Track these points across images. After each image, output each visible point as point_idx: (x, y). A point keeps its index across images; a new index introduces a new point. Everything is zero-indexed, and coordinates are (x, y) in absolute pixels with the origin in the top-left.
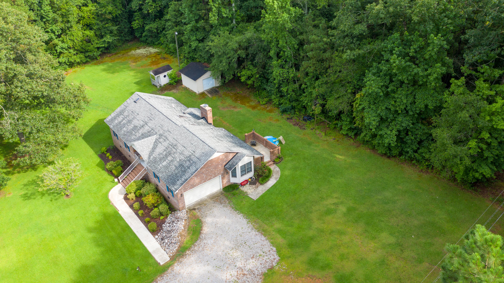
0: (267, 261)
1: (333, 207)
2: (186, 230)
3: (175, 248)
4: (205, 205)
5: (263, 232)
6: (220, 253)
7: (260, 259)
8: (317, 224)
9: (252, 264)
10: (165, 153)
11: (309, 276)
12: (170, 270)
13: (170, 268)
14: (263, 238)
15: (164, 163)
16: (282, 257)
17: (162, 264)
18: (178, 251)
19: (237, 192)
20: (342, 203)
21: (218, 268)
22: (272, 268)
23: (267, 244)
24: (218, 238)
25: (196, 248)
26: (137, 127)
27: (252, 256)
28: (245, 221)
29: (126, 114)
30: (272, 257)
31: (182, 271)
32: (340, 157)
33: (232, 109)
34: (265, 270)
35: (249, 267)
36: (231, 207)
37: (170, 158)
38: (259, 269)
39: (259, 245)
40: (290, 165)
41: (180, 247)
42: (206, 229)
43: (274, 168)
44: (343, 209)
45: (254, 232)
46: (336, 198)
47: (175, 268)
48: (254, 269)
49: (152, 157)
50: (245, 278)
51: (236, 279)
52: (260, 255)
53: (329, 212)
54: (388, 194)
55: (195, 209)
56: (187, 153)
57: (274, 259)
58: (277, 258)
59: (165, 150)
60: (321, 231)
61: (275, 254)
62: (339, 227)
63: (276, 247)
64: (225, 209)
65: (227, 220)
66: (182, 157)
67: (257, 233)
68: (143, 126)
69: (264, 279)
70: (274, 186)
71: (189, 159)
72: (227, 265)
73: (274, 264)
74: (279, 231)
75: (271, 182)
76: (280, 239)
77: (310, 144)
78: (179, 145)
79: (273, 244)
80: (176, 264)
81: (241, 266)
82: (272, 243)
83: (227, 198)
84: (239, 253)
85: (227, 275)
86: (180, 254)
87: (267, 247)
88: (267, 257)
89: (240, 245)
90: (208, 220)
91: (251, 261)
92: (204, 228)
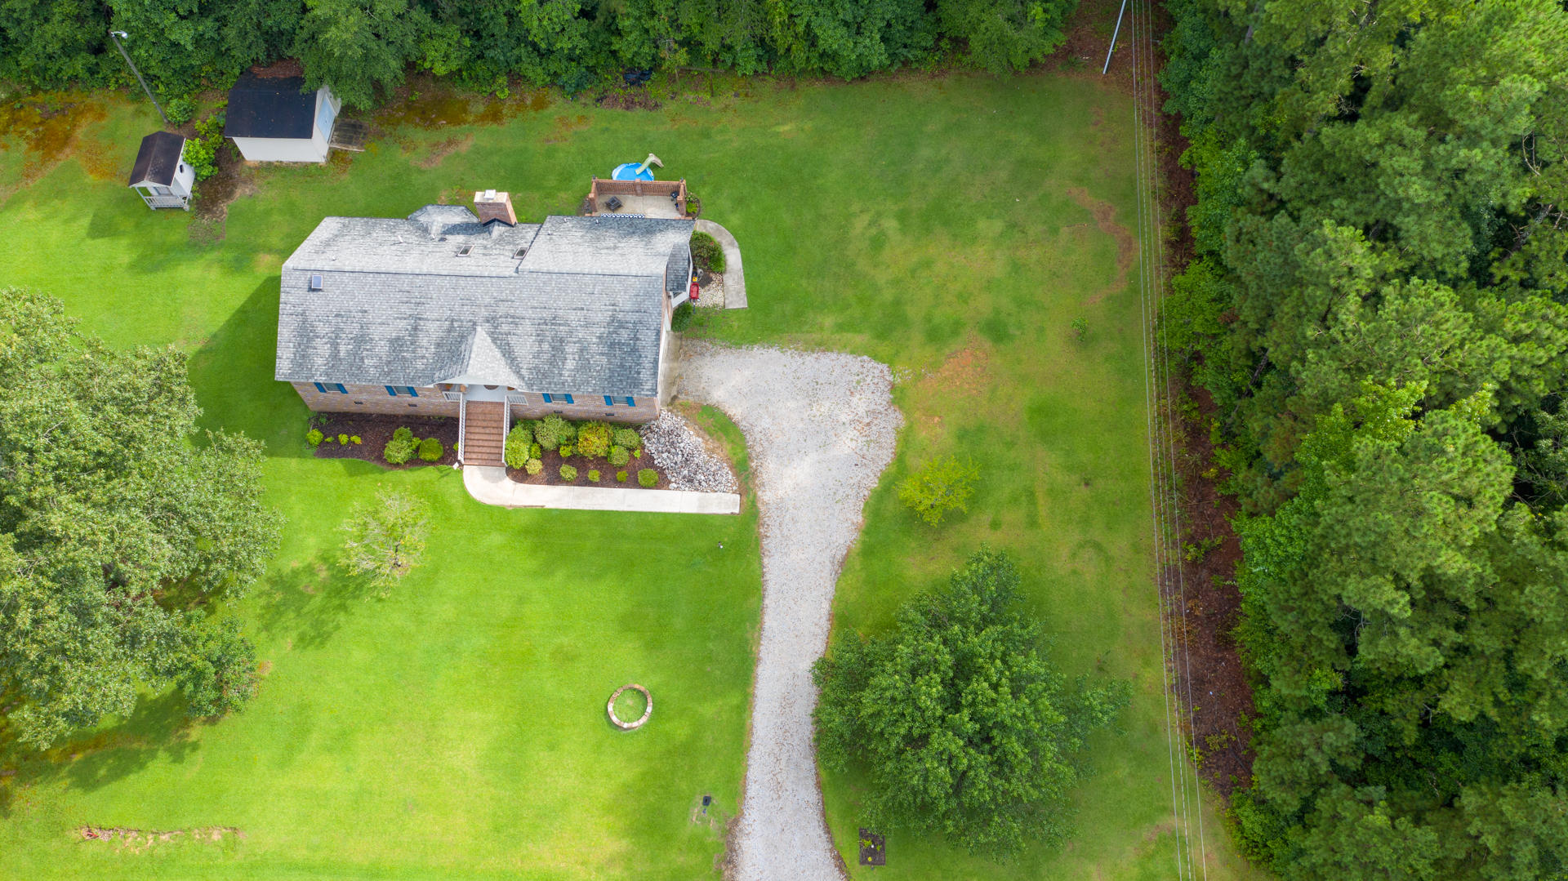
0: (876, 381)
1: (873, 231)
2: (707, 437)
3: (727, 475)
4: (680, 376)
5: (822, 346)
6: (800, 426)
7: (865, 387)
8: (882, 277)
9: (861, 404)
10: (546, 346)
11: (949, 356)
12: (762, 509)
13: (759, 505)
14: (834, 356)
15: (570, 364)
16: (890, 361)
17: (737, 511)
18: (735, 474)
19: (699, 315)
20: (879, 214)
21: (824, 446)
22: (893, 387)
23: (845, 358)
24: (771, 409)
25: (758, 449)
26: (398, 339)
27: (848, 393)
28: (774, 353)
29: (322, 329)
30: (877, 372)
31: (781, 493)
32: (787, 128)
33: (452, 150)
34: (888, 396)
35: (861, 410)
36: (726, 347)
37: (571, 349)
38: (879, 402)
39: (837, 371)
40: (724, 203)
41: (732, 467)
42: (736, 411)
43: (704, 226)
44: (891, 225)
45: (810, 359)
46: (862, 212)
47: (766, 498)
48: (873, 407)
49: (524, 372)
50: (874, 428)
51: (864, 439)
52: (858, 382)
53: (878, 243)
54: (925, 152)
55: (675, 398)
56: (601, 316)
57: (882, 371)
58: (885, 367)
59: (541, 342)
60: (896, 282)
61: (873, 363)
62: (915, 258)
63: (866, 353)
64: (720, 358)
65: (747, 373)
66: (598, 331)
67: (815, 355)
68: (415, 329)
69: (901, 408)
70: (746, 261)
71: (617, 324)
72: (832, 433)
73: (891, 378)
74: (841, 328)
75: (733, 257)
76: (857, 339)
77: (706, 134)
78: (561, 313)
79: (856, 352)
80: (759, 493)
81: (851, 417)
82: (852, 353)
83: (699, 338)
84: (827, 404)
85: (847, 444)
86: (745, 476)
87: (854, 363)
88: (870, 378)
89: (813, 392)
90: (719, 395)
91: (855, 400)
92: (731, 412)
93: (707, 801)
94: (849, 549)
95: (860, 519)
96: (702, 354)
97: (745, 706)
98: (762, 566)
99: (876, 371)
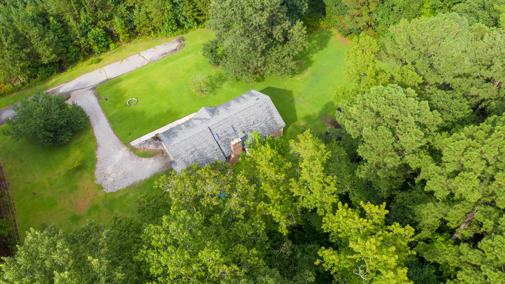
2: (148, 150)
4: (165, 159)
5: (129, 188)
9: (110, 179)
14: (124, 187)
16: (106, 195)
17: (131, 143)
18: (136, 148)
21: (115, 166)
22: (102, 188)
23: (121, 188)
25: (133, 156)
28: (143, 178)
34: (103, 185)
35: (109, 179)
36: (158, 172)
39: (121, 184)
42: (144, 160)
45: (131, 182)
48: (106, 181)
50: (103, 177)
52: (113, 184)
55: (163, 154)
58: (107, 192)
61: (111, 191)
63: (115, 192)
69: (97, 185)
72: (115, 169)
73: (104, 190)
74: (126, 195)
76: (120, 194)
79: (119, 191)
81: (111, 175)
84: (120, 175)
85: (109, 169)
86: (133, 150)
87: (117, 188)
88: (111, 187)
89: (125, 175)
90: (152, 160)
91: (112, 180)
92: (145, 159)
93: (107, 100)
94: (97, 150)
95: (97, 157)
96: (163, 167)
97: (107, 115)
98: (118, 136)
99: (109, 189)
